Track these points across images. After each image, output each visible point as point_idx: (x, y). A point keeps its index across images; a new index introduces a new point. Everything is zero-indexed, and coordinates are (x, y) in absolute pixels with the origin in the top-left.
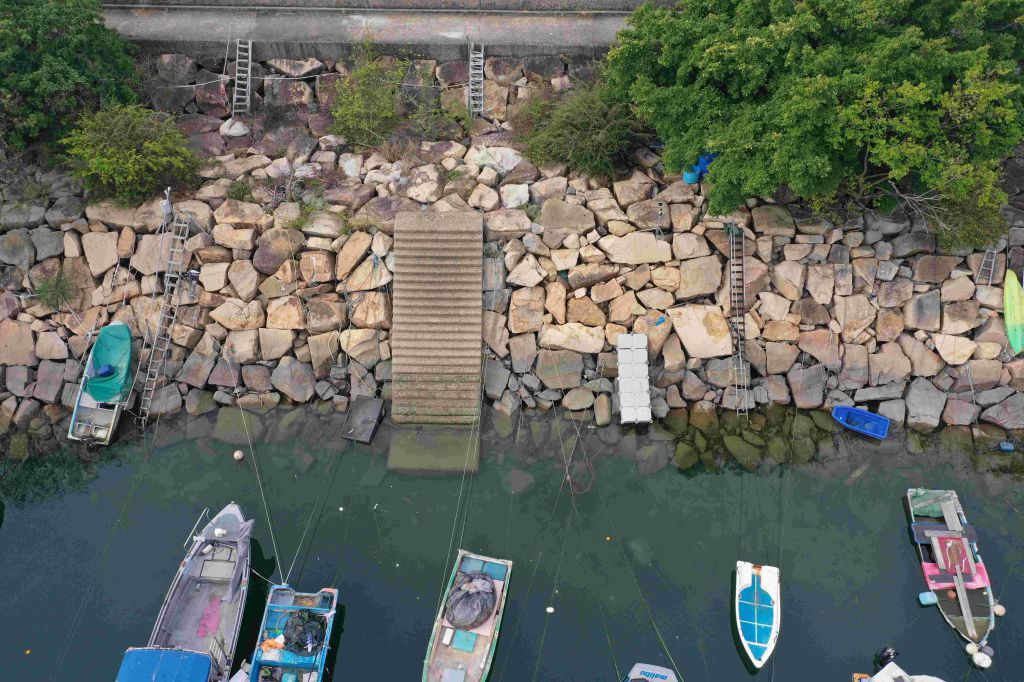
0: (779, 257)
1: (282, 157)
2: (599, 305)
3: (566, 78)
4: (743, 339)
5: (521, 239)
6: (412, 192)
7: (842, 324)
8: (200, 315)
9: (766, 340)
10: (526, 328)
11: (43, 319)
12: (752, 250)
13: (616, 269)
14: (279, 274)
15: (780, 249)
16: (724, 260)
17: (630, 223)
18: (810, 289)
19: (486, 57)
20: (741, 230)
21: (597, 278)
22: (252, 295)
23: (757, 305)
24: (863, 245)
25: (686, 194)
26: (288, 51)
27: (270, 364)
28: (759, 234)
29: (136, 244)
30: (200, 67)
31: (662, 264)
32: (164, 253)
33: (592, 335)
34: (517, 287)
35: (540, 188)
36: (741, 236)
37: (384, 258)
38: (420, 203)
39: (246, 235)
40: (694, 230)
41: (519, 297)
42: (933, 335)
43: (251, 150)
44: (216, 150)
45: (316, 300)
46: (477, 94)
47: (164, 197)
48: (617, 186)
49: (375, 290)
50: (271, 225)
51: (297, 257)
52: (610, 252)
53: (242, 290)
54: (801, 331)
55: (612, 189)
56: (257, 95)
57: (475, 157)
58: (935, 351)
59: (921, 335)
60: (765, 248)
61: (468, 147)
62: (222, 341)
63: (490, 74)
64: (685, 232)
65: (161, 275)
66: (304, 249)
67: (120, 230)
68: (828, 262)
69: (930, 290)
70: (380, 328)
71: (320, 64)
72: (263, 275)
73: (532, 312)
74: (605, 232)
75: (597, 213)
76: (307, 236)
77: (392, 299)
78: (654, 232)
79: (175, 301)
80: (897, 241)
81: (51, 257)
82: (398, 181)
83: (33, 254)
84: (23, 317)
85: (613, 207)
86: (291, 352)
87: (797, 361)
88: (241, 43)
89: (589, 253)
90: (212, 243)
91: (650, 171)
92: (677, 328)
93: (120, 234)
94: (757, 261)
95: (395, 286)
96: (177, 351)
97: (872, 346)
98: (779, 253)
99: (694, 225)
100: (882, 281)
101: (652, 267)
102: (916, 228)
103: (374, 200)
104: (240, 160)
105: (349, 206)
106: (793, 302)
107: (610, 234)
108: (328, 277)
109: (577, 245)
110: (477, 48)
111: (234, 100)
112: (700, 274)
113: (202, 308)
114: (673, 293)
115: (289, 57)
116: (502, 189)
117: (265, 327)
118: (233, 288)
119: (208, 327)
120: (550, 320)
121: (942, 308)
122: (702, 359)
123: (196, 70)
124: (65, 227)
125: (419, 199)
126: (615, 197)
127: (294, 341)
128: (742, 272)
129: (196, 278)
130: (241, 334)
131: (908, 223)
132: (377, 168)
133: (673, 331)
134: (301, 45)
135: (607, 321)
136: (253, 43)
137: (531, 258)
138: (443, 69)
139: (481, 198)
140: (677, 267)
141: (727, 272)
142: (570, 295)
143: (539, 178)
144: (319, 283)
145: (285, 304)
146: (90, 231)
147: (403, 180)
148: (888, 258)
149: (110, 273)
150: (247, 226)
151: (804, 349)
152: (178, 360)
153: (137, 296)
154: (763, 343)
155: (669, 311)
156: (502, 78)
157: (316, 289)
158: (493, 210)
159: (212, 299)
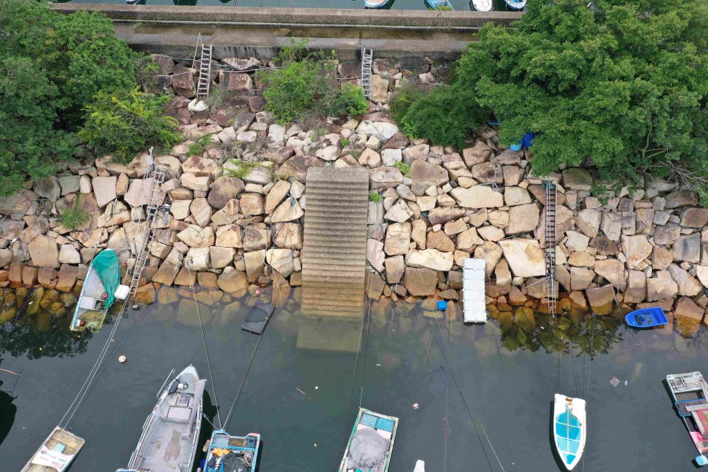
0: (582, 206)
1: (229, 126)
2: (450, 237)
3: (429, 74)
4: (554, 264)
5: (395, 188)
6: (319, 153)
7: (627, 255)
8: (170, 236)
9: (571, 266)
10: (397, 251)
11: (64, 235)
12: (563, 200)
13: (463, 211)
14: (225, 208)
15: (582, 200)
16: (541, 207)
17: (474, 178)
18: (605, 230)
19: (374, 58)
20: (554, 185)
21: (449, 218)
22: (206, 224)
23: (564, 241)
24: (644, 199)
25: (515, 158)
26: (236, 53)
27: (217, 271)
28: (567, 189)
29: (129, 185)
30: (176, 63)
31: (496, 208)
32: (147, 192)
33: (444, 258)
34: (391, 222)
35: (410, 152)
36: (554, 190)
37: (298, 199)
38: (325, 161)
39: (204, 181)
40: (520, 185)
41: (393, 229)
42: (695, 266)
43: (209, 121)
44: (185, 121)
45: (250, 227)
46: (367, 84)
47: (149, 154)
48: (466, 152)
49: (292, 222)
50: (221, 174)
51: (238, 197)
52: (459, 199)
53: (199, 219)
54: (596, 260)
55: (462, 155)
56: (214, 83)
57: (364, 128)
58: (696, 277)
59: (686, 265)
60: (572, 199)
61: (360, 122)
62: (185, 255)
63: (376, 70)
64: (513, 186)
65: (145, 207)
66: (243, 191)
67: (118, 175)
68: (618, 211)
69: (693, 233)
70: (294, 249)
71: (258, 61)
72: (215, 209)
73: (402, 240)
74: (456, 184)
75: (451, 171)
76: (246, 182)
77: (303, 229)
78: (491, 185)
79: (154, 226)
80: (669, 196)
81: (72, 193)
82: (309, 145)
83: (59, 190)
84: (50, 233)
85: (462, 167)
86: (232, 264)
87: (593, 281)
88: (205, 47)
89: (445, 199)
90: (180, 186)
91: (488, 141)
92: (506, 255)
93: (118, 178)
94: (565, 208)
95: (305, 220)
96: (154, 262)
97: (649, 273)
98: (581, 203)
99: (520, 181)
100: (657, 225)
101: (489, 211)
102: (683, 188)
103: (292, 158)
104: (201, 128)
105: (275, 162)
106: (591, 239)
107: (459, 186)
108: (259, 211)
109: (436, 194)
110: (368, 52)
111: (199, 86)
112: (524, 216)
113: (172, 231)
114: (504, 230)
115: (236, 56)
116: (382, 152)
117: (214, 245)
118: (193, 217)
119: (176, 244)
120: (415, 246)
121: (701, 246)
122: (524, 278)
123: (173, 64)
124: (81, 173)
125: (324, 158)
126: (463, 160)
127: (234, 256)
128: (554, 216)
129: (168, 210)
130: (198, 250)
131: (677, 184)
132: (296, 135)
133: (503, 257)
134: (245, 48)
135: (456, 248)
136: (213, 48)
137: (403, 202)
138: (343, 66)
139: (368, 158)
140: (507, 211)
141: (543, 215)
142: (429, 229)
143: (409, 145)
144: (253, 216)
145: (229, 230)
146: (98, 175)
147: (314, 145)
148: (662, 209)
149: (110, 205)
150: (205, 175)
151: (599, 273)
152: (154, 266)
153: (128, 221)
154: (569, 268)
155: (501, 243)
156: (385, 73)
157: (250, 220)
158: (377, 167)
159: (179, 224)
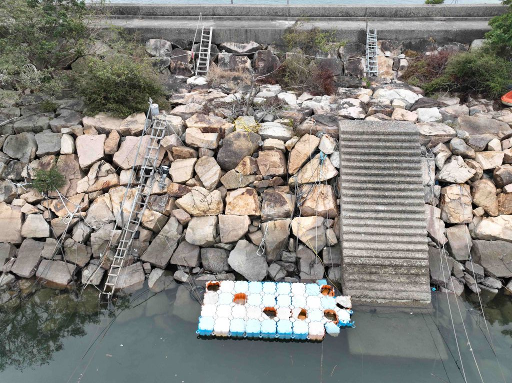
1: (234, 93)
5: (447, 142)
6: (343, 112)
8: (168, 202)
10: (458, 220)
11: (34, 204)
14: (239, 168)
19: (377, 39)
22: (215, 185)
26: (237, 36)
27: (227, 247)
29: (120, 143)
30: (175, 47)
32: (143, 150)
35: (448, 110)
39: (212, 137)
41: (452, 192)
43: (211, 90)
44: (185, 90)
45: (270, 191)
49: (323, 182)
50: (234, 130)
51: (255, 155)
53: (207, 180)
56: (213, 63)
61: (374, 90)
62: (185, 226)
65: (137, 168)
66: (261, 148)
67: (107, 133)
70: (326, 216)
71: (258, 45)
73: (463, 205)
75: (510, 124)
76: (264, 138)
79: (147, 191)
81: (49, 154)
82: (329, 106)
83: (34, 149)
84: (16, 202)
86: (246, 237)
88: (205, 29)
90: (184, 144)
93: (107, 137)
95: (342, 178)
96: (144, 233)
104: (203, 94)
105: (294, 119)
108: (281, 171)
109: (501, 147)
110: (372, 32)
111: (198, 64)
113: (170, 197)
115: (237, 41)
116: (416, 111)
117: (224, 213)
118: (199, 180)
119: (175, 212)
120: (482, 213)
123: (172, 49)
124: (64, 130)
127: (249, 227)
129: (166, 172)
130: (203, 219)
132: (309, 100)
136: (213, 30)
137: (460, 157)
138: (345, 48)
139: (403, 115)
142: (500, 190)
144: (273, 176)
145: (243, 194)
146: (84, 134)
149: (96, 167)
150: (213, 130)
152: (144, 241)
153: (115, 186)
157: (270, 181)
159: (179, 189)
